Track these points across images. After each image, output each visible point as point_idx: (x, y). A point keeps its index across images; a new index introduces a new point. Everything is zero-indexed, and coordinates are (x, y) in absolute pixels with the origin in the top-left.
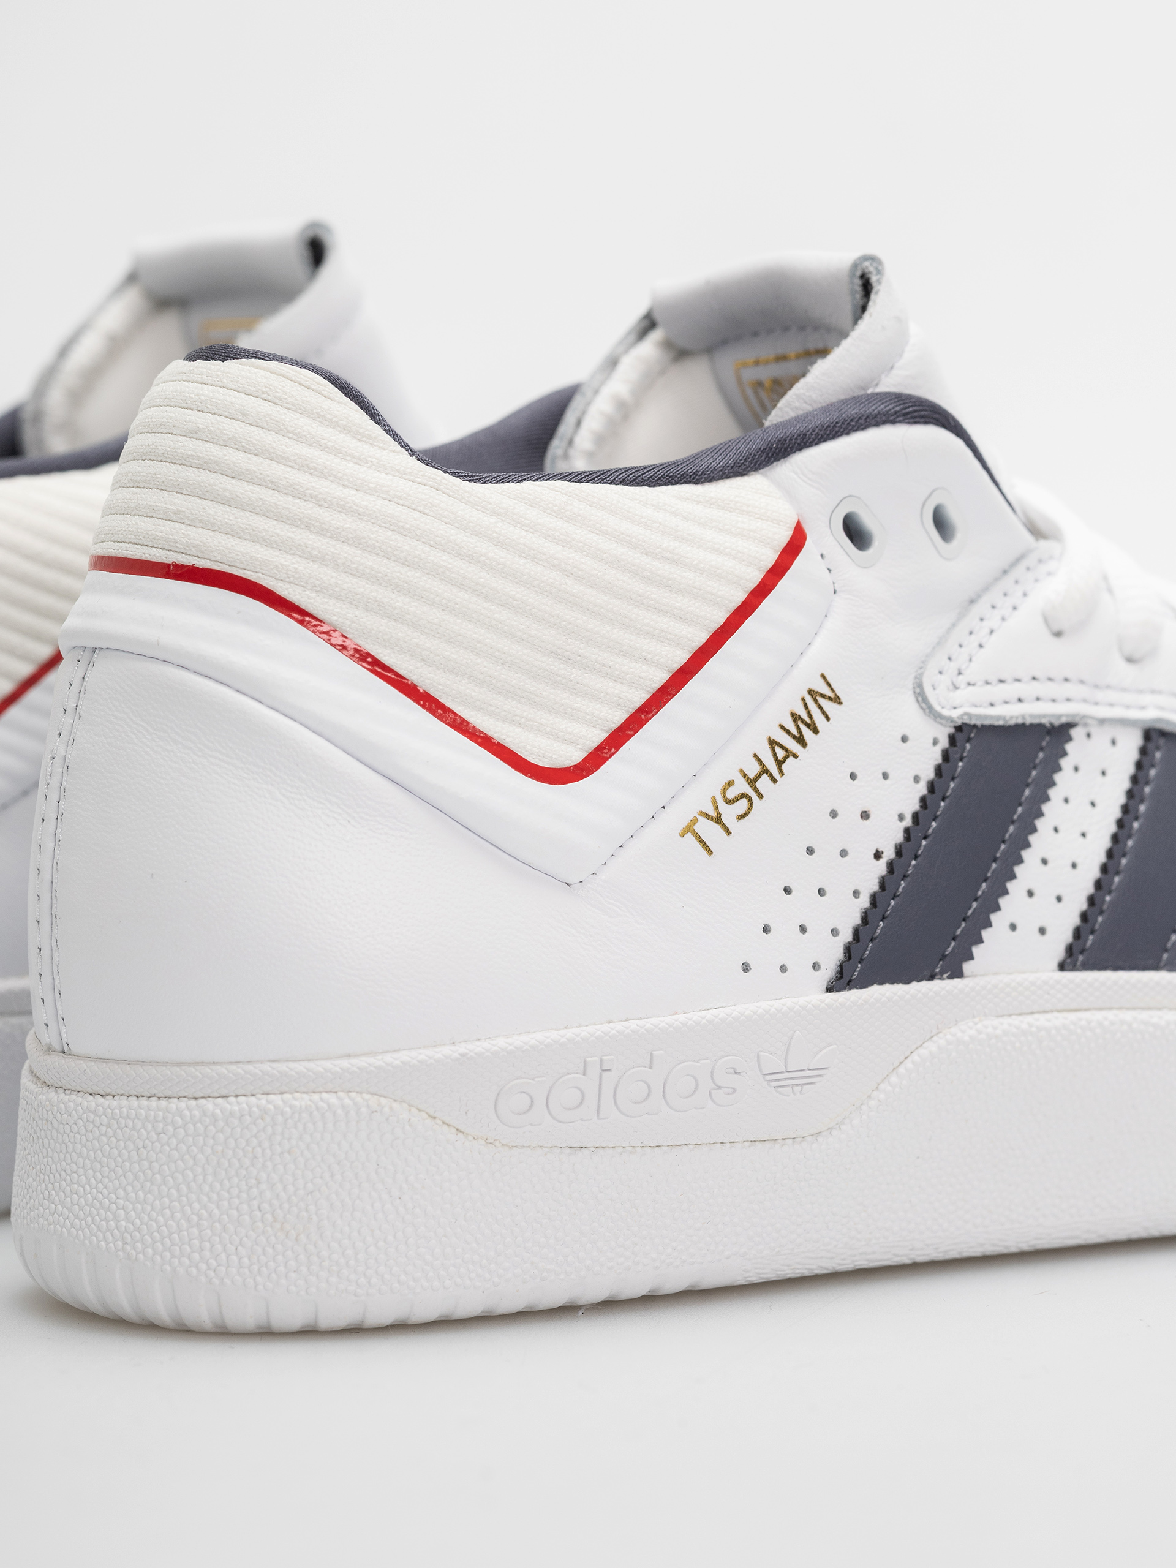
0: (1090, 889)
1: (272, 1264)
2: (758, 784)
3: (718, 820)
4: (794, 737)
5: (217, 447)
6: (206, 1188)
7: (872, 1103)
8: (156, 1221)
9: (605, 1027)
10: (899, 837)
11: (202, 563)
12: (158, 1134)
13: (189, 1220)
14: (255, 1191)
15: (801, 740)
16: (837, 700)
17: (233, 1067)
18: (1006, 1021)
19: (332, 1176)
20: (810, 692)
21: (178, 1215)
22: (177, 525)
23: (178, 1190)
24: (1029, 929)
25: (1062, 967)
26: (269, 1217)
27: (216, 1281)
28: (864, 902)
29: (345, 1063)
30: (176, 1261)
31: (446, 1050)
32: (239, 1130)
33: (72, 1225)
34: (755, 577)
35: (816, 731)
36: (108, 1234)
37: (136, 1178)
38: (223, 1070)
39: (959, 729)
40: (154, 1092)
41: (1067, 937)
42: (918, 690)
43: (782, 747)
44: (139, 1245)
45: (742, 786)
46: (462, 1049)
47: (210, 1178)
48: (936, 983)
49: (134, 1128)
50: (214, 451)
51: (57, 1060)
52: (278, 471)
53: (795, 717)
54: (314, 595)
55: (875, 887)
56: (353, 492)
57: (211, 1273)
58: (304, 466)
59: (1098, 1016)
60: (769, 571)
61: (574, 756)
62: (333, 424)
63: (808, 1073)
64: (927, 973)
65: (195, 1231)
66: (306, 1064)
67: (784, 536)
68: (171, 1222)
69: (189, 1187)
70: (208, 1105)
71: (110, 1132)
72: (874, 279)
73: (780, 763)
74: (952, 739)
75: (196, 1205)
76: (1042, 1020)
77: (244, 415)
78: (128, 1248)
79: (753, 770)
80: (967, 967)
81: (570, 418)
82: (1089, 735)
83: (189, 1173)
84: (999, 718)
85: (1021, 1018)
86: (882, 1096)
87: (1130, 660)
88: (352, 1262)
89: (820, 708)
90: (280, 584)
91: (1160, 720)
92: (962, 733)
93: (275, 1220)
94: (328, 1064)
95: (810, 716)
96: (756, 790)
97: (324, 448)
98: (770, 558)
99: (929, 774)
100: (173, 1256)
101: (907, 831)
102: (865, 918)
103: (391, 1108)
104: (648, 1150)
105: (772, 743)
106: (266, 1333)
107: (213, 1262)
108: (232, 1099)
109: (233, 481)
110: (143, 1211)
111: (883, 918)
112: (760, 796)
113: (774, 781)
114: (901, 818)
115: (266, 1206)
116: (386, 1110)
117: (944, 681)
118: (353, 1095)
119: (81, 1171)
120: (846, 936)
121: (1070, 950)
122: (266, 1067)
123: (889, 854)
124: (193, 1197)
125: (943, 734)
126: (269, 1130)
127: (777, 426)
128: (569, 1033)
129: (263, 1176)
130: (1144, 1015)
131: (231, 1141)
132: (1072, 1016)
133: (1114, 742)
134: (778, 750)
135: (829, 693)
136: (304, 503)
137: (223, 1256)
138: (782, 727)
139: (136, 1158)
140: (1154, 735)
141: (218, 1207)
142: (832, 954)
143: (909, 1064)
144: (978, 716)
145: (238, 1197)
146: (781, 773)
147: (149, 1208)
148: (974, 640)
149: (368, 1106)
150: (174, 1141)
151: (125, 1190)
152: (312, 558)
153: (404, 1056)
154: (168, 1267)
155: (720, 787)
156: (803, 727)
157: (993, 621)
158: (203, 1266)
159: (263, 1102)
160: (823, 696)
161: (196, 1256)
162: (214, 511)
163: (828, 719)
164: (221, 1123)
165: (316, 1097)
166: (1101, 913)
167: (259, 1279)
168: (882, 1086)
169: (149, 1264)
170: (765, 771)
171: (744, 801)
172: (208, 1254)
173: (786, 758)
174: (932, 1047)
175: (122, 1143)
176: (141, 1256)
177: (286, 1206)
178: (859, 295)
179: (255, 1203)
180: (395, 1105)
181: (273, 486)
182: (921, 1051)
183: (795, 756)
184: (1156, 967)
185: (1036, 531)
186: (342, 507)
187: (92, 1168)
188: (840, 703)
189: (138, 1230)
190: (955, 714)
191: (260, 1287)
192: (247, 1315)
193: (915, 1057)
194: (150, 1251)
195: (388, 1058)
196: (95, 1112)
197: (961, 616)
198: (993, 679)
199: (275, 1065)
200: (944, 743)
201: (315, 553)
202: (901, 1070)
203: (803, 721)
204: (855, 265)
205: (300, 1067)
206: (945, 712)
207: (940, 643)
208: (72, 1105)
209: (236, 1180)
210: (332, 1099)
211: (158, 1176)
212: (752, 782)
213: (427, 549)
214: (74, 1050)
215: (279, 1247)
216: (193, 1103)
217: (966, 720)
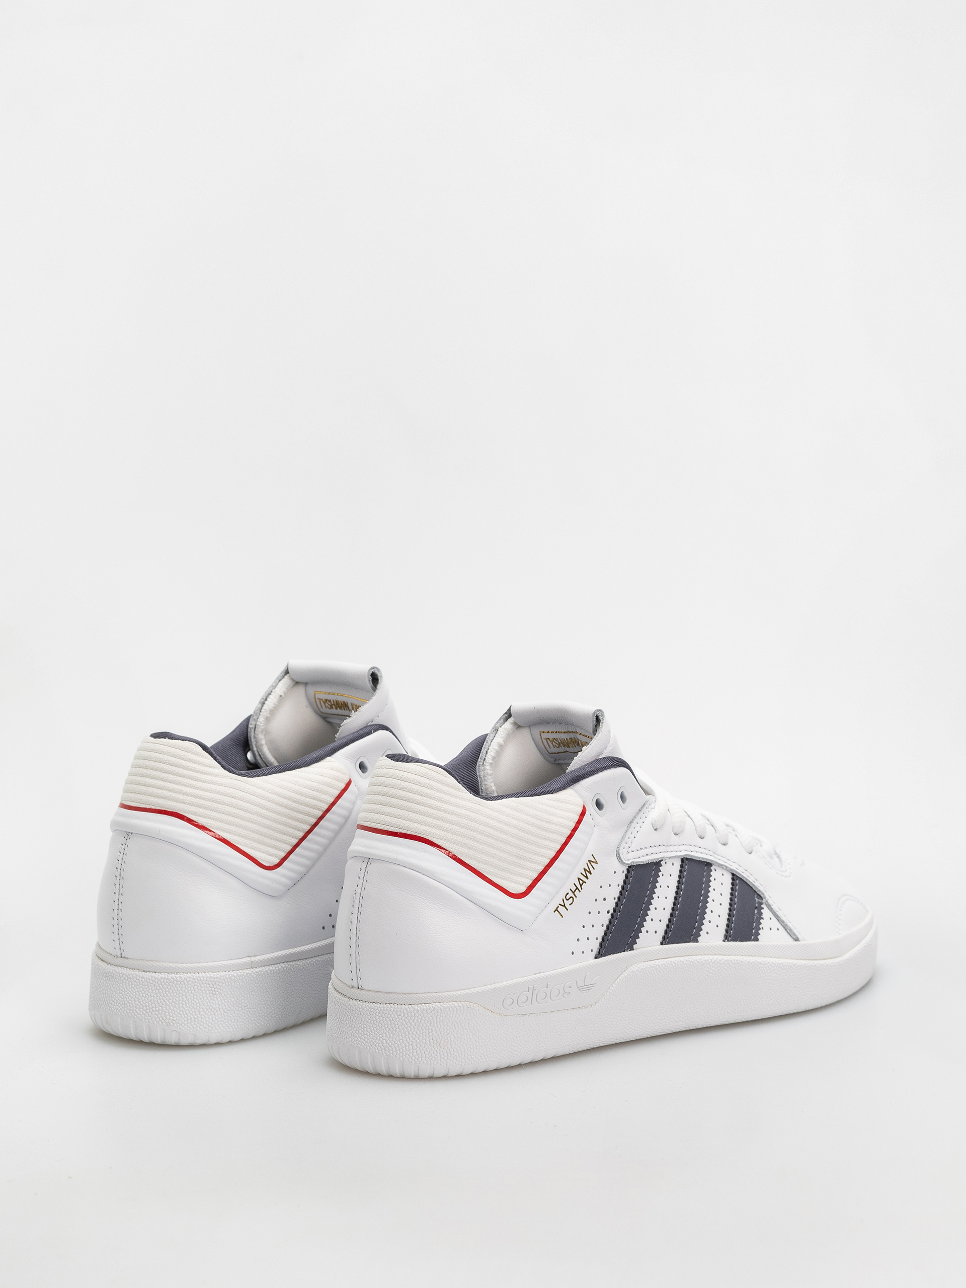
0: (669, 917)
1: (436, 1057)
2: (575, 893)
3: (564, 906)
4: (585, 876)
5: (411, 794)
6: (415, 1033)
7: (608, 993)
8: (397, 1044)
9: (534, 976)
10: (614, 905)
11: (409, 833)
12: (398, 1016)
13: (409, 1043)
14: (431, 1034)
15: (587, 877)
16: (596, 863)
17: (424, 995)
18: (646, 963)
19: (455, 1028)
20: (589, 861)
21: (405, 1042)
22: (399, 820)
23: (405, 1034)
24: (652, 932)
25: (662, 944)
26: (435, 1041)
27: (418, 1062)
28: (605, 928)
29: (459, 992)
30: (404, 1056)
31: (489, 987)
32: (426, 1014)
33: (365, 1045)
34: (573, 825)
35: (591, 874)
36: (379, 1048)
37: (390, 1030)
38: (420, 995)
39: (630, 867)
40: (396, 1002)
41: (663, 933)
42: (618, 855)
43: (582, 880)
44: (391, 1051)
45: (571, 894)
46: (494, 986)
47: (416, 1030)
48: (626, 953)
49: (389, 1014)
50: (411, 795)
51: (356, 991)
52: (432, 802)
53: (585, 870)
54: (445, 842)
55: (608, 923)
56: (455, 808)
57: (416, 1060)
58: (440, 800)
59: (673, 959)
60: (577, 823)
61: (522, 889)
62: (447, 785)
63: (591, 986)
64: (623, 950)
65: (411, 1047)
66: (447, 993)
67: (580, 810)
68: (402, 1044)
69: (409, 1033)
70: (416, 1006)
71: (380, 1015)
72: (601, 718)
73: (581, 885)
74: (628, 871)
75: (411, 1039)
76: (657, 962)
77: (420, 783)
78: (387, 1052)
79: (574, 888)
80: (635, 946)
81: (483, 751)
82: (666, 863)
83: (409, 1028)
84: (641, 862)
85: (650, 962)
86: (611, 991)
87: (676, 834)
88: (460, 1055)
89: (592, 865)
90: (435, 839)
91: (687, 855)
92: (630, 868)
93: (437, 1042)
94: (454, 993)
95: (589, 869)
96: (575, 895)
97: (445, 794)
98: (577, 818)
99: (622, 883)
100: (403, 1055)
101: (616, 903)
102: (605, 934)
103: (473, 1006)
104: (544, 1014)
105: (579, 879)
106: (431, 1078)
107: (417, 1056)
108: (423, 1005)
109: (418, 805)
110: (392, 1040)
111: (611, 933)
112: (576, 897)
113: (580, 891)
114: (615, 899)
115: (434, 1038)
116: (472, 1006)
117: (625, 851)
118: (462, 1002)
119: (368, 1027)
120: (600, 940)
121: (664, 938)
122: (435, 994)
123: (611, 911)
124: (410, 1036)
125: (625, 869)
126: (436, 1014)
127: (575, 771)
128: (524, 979)
129: (434, 1029)
130: (687, 958)
131: (424, 1018)
132: (666, 960)
133: (673, 864)
134: (580, 881)
135: (594, 861)
136: (441, 813)
137: (420, 1054)
138: (581, 873)
139: (390, 1023)
140: (684, 860)
141: (419, 1039)
142: (596, 946)
143: (618, 980)
144: (636, 862)
145: (425, 1036)
146: (582, 889)
147: (395, 1040)
148: (633, 835)
149: (467, 1006)
150: (404, 1018)
151: (385, 1034)
152: (444, 830)
153: (477, 989)
154: (401, 1058)
155: (565, 895)
156: (587, 872)
157: (638, 829)
158: (414, 1058)
159: (434, 1005)
160: (592, 862)
161: (411, 1055)
162: (412, 815)
163: (594, 869)
164: (420, 1013)
165: (451, 1003)
166: (673, 924)
167: (432, 1061)
168: (610, 988)
169: (395, 1057)
170: (577, 888)
171: (571, 899)
172: (415, 1054)
173: (582, 884)
174: (625, 974)
175: (384, 1019)
176: (392, 1055)
177: (441, 1038)
178: (595, 723)
179: (431, 1037)
180: (474, 1005)
181: (431, 807)
182: (622, 975)
183: (585, 883)
184: (689, 942)
185: (647, 793)
186: (453, 813)
187: (372, 1026)
188: (597, 863)
189: (391, 1046)
190: (629, 862)
191: (432, 1064)
192: (426, 1072)
193: (620, 978)
194: (395, 1053)
195: (472, 990)
196: (374, 1009)
197: (628, 828)
198: (639, 849)
199: (437, 993)
200: (626, 872)
201: (445, 828)
202: (616, 982)
203: (587, 871)
204: (594, 713)
205: (445, 994)
206: (626, 862)
207: (623, 838)
208: (364, 1006)
209: (425, 1030)
210: (456, 1004)
211: (398, 1029)
212: (573, 892)
213: (478, 825)
214: (364, 988)
215: (438, 1051)
216: (410, 1006)
217: (632, 864)
